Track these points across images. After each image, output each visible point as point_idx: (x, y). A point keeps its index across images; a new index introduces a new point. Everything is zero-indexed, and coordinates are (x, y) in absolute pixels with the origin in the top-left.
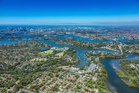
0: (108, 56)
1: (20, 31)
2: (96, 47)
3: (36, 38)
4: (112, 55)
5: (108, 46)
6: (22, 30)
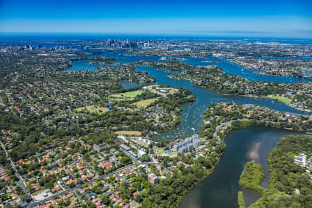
0: (263, 121)
1: (123, 47)
2: (252, 93)
3: (138, 63)
4: (276, 121)
5: (289, 94)
6: (127, 46)
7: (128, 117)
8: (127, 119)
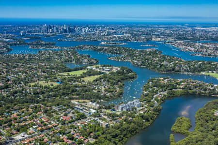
1: (61, 32)
2: (187, 71)
4: (205, 90)
7: (78, 89)
8: (76, 90)
